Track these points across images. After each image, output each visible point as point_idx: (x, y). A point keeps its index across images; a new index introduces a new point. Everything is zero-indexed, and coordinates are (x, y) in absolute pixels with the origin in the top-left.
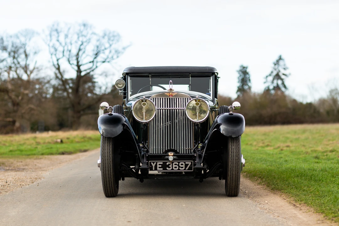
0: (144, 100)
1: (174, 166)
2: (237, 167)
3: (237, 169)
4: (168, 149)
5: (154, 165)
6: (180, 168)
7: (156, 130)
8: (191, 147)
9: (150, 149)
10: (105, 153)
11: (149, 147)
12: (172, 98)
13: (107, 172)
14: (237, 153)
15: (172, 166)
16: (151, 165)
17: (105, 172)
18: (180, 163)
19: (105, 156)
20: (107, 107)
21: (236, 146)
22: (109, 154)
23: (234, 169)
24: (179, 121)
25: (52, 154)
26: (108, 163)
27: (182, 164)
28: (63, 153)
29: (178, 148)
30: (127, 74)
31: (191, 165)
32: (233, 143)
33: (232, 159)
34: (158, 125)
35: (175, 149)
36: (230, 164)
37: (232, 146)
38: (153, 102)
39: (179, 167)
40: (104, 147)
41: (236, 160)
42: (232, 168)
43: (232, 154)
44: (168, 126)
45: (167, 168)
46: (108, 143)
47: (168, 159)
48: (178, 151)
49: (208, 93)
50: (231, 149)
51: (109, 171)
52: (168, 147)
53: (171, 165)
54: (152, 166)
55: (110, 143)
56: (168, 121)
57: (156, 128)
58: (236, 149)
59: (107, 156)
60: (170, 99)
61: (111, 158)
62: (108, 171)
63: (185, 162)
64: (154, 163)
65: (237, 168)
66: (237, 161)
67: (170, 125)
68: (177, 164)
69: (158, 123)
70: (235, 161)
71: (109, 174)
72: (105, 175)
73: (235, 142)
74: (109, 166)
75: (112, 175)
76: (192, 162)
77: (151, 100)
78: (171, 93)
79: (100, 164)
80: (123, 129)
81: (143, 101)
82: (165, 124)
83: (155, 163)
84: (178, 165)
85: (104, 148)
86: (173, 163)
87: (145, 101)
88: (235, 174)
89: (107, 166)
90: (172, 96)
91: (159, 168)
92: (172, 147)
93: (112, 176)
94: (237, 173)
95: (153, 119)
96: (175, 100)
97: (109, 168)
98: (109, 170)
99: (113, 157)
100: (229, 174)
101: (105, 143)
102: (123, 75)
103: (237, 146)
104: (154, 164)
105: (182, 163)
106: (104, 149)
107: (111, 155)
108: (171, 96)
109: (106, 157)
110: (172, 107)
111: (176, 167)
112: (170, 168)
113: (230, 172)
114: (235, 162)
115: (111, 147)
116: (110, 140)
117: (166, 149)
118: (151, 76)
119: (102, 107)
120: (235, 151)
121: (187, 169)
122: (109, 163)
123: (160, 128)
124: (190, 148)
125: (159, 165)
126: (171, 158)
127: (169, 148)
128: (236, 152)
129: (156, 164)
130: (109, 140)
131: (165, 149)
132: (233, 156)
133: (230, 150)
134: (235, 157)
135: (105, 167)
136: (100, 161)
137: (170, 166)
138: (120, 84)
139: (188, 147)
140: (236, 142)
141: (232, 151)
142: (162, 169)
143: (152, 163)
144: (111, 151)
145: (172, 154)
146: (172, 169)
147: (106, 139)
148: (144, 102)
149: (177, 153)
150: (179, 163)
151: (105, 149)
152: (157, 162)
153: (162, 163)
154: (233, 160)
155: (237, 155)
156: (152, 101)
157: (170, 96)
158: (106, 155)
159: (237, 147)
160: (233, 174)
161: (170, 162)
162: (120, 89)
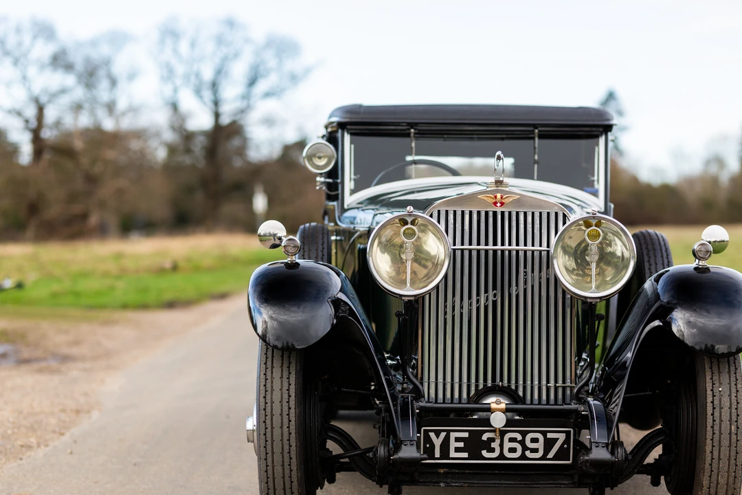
0: (409, 220)
1: (507, 445)
2: (733, 458)
3: (733, 468)
4: (484, 385)
5: (437, 442)
6: (528, 453)
7: (445, 320)
8: (564, 382)
9: (426, 385)
10: (272, 403)
11: (422, 379)
12: (503, 213)
13: (278, 469)
14: (734, 411)
15: (501, 446)
16: (428, 439)
17: (270, 468)
18: (529, 437)
19: (272, 415)
20: (280, 239)
21: (730, 384)
22: (285, 409)
23: (724, 465)
24: (525, 290)
25: (144, 307)
26: (282, 440)
27: (535, 440)
28: (171, 305)
29: (521, 382)
30: (342, 126)
31: (567, 441)
32: (719, 372)
33: (717, 432)
34: (454, 302)
35: (509, 386)
36: (708, 448)
37: (717, 385)
38: (439, 222)
39: (525, 448)
40: (269, 381)
41: (730, 434)
42: (715, 461)
43: (717, 414)
44: (486, 307)
45: (484, 453)
46: (282, 366)
47: (486, 422)
48: (521, 394)
49: (590, 189)
50: (714, 396)
51: (287, 467)
52: (485, 380)
53: (498, 441)
54: (433, 446)
55: (289, 367)
56: (486, 291)
57: (445, 313)
58: (730, 395)
59: (279, 412)
60: (495, 213)
61: (293, 419)
62: (283, 465)
63: (544, 434)
64: (438, 433)
65: (733, 461)
66: (734, 440)
67: (495, 303)
68: (519, 437)
69: (454, 296)
70: (725, 436)
71: (283, 477)
72: (271, 480)
73: (727, 370)
74: (286, 450)
75: (295, 480)
76: (568, 433)
77: (431, 216)
78: (499, 196)
79: (255, 434)
80: (336, 316)
81: (405, 223)
82: (478, 301)
83: (443, 435)
84: (522, 443)
85: (269, 385)
86: (503, 433)
87: (413, 223)
88: (727, 484)
89: (277, 450)
90: (502, 204)
91: (457, 450)
92: (502, 380)
93: (295, 484)
94: (731, 479)
95: (437, 287)
96: (514, 218)
97: (286, 456)
98: (286, 464)
99: (298, 417)
100: (705, 483)
101: (272, 367)
102: (326, 127)
103: (733, 384)
104: (438, 437)
105: (535, 438)
106: (269, 389)
107: (293, 411)
108: (499, 205)
109: (277, 419)
110: (503, 244)
111: (512, 450)
112: (493, 450)
113: (707, 474)
114: (725, 442)
115: (293, 381)
116: (289, 357)
117: (481, 387)
118: (415, 134)
119: (265, 235)
120: (726, 400)
121: (551, 455)
122: (286, 437)
123: (461, 314)
124: (560, 383)
125: (457, 440)
126: (498, 420)
127: (489, 383)
128: (730, 408)
129: (447, 439)
130: (285, 356)
131: (477, 386)
132: (721, 421)
133: (709, 399)
134: (726, 424)
135: (273, 453)
136: (255, 423)
137: (493, 445)
138: (320, 158)
139: (556, 381)
140: (729, 372)
141: (716, 402)
142: (465, 455)
143: (432, 435)
144: (293, 394)
145: (503, 406)
146: (502, 457)
147: (277, 354)
148: (409, 226)
149: (516, 403)
150: (524, 434)
151: (272, 390)
152: (448, 432)
153: (466, 435)
154: (721, 434)
155: (734, 418)
156: (434, 221)
157: (495, 204)
158: (277, 411)
159: (734, 390)
160: (718, 484)
161: (494, 431)
162: (321, 174)
